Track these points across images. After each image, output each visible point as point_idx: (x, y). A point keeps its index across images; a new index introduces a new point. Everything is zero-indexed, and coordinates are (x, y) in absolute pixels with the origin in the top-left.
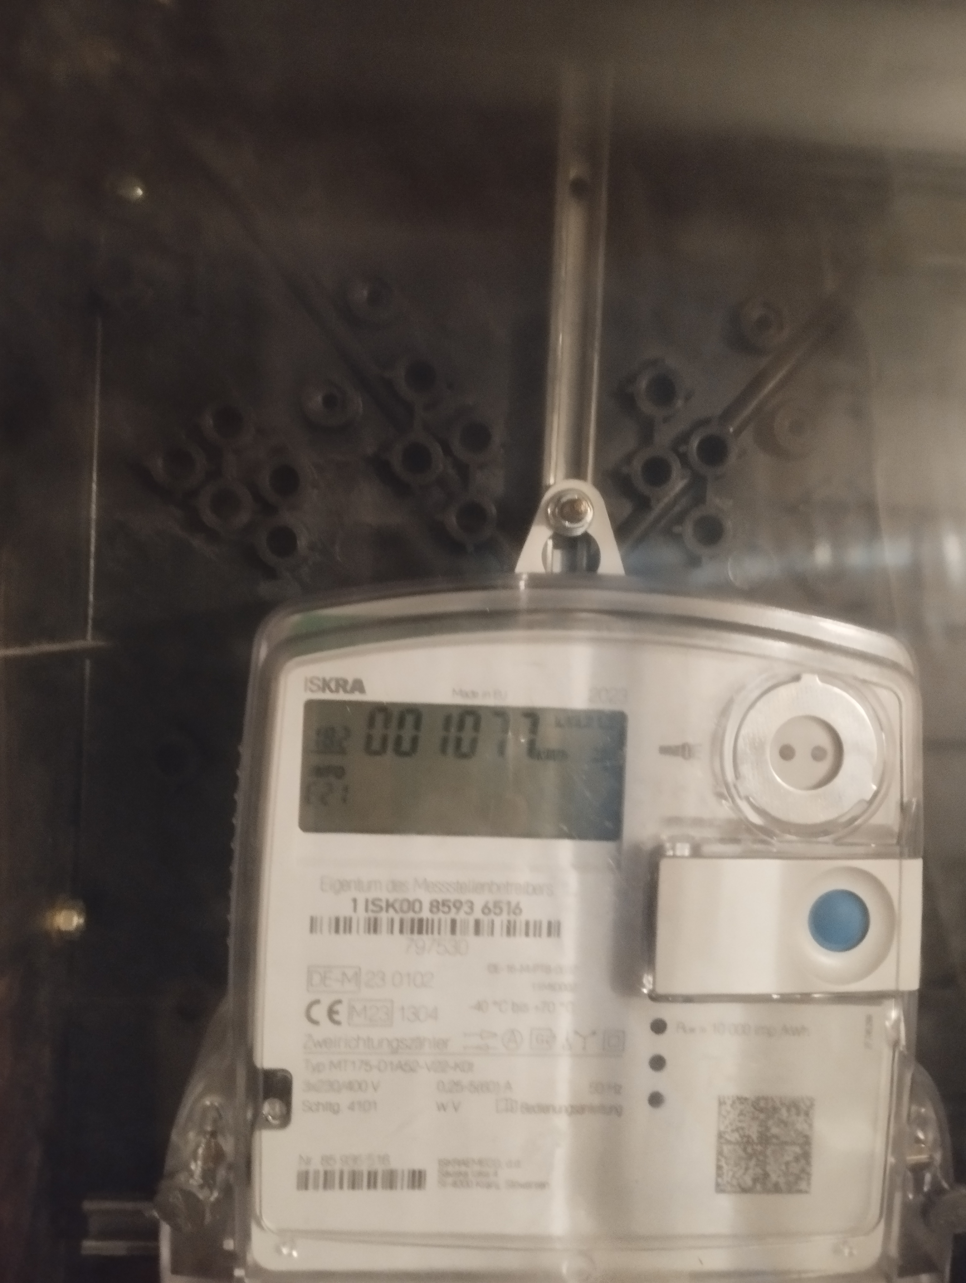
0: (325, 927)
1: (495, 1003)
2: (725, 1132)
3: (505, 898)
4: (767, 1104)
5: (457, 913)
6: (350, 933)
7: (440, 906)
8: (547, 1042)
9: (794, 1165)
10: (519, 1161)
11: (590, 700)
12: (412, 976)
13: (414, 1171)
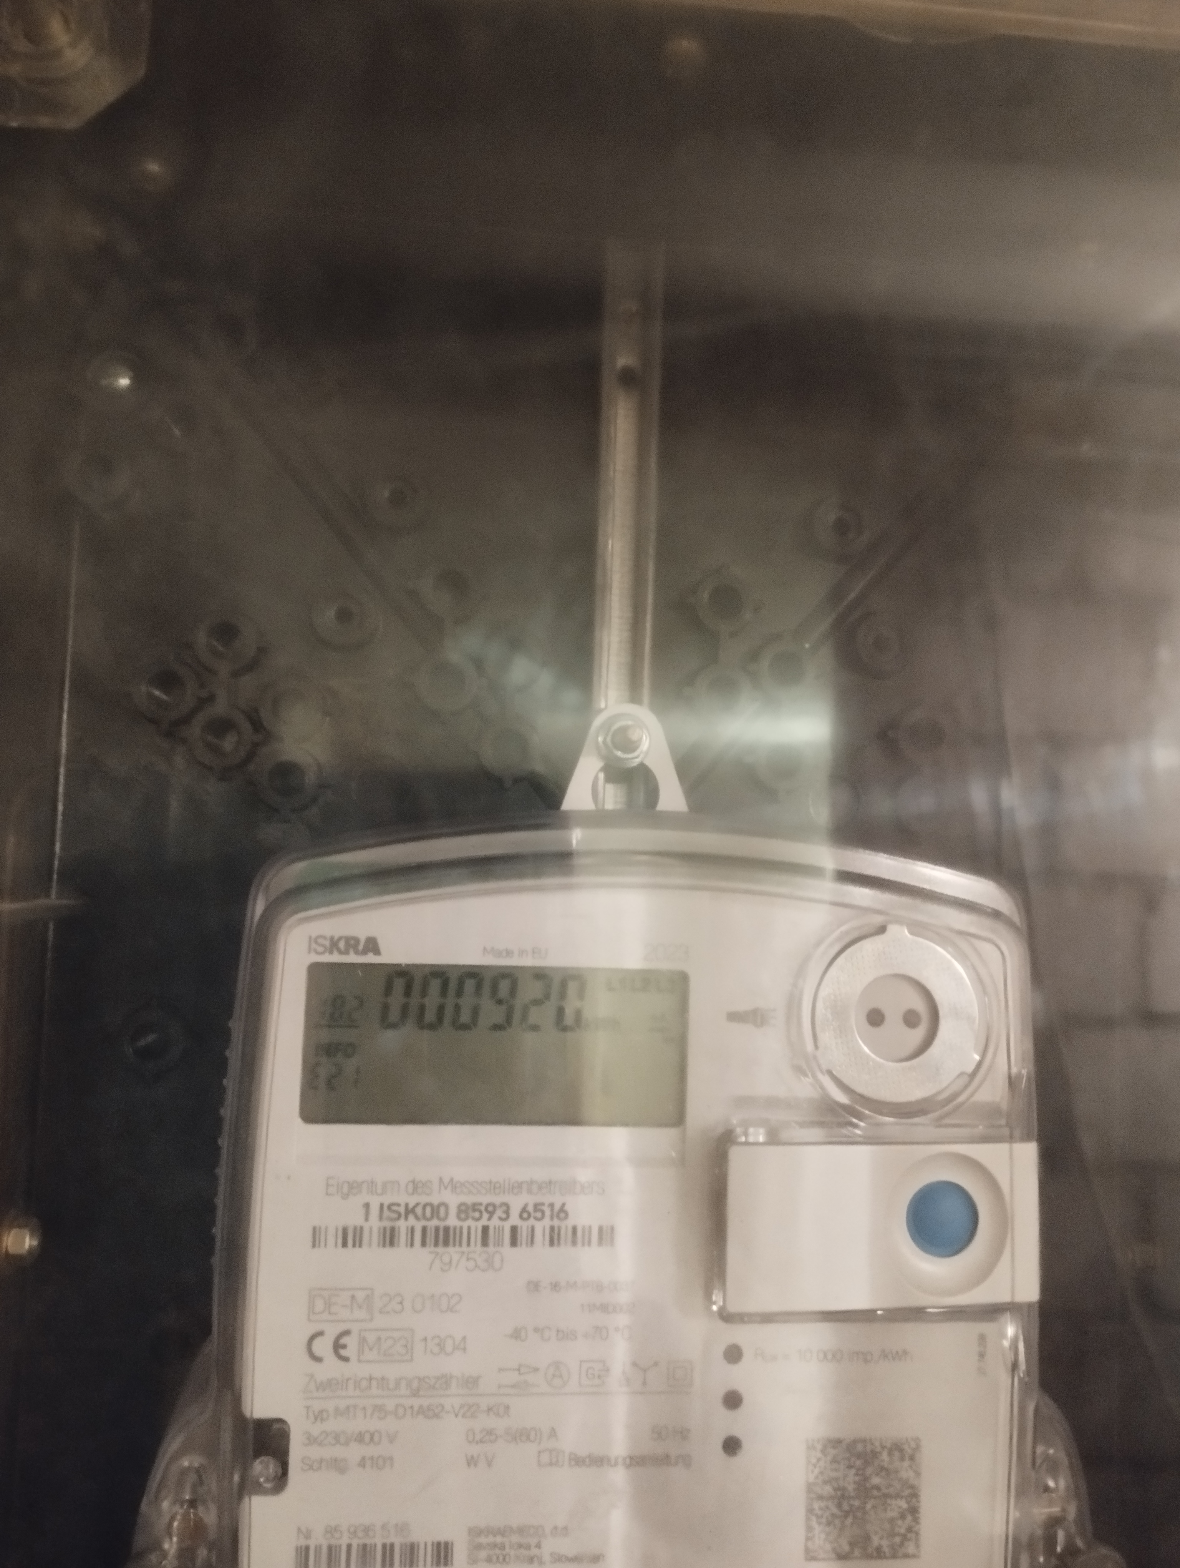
0: (331, 1240)
1: (536, 1330)
2: (815, 1485)
3: (547, 1199)
4: (865, 1446)
5: (489, 1219)
6: (360, 1246)
7: (470, 1211)
8: (599, 1377)
9: (900, 1522)
10: (565, 1528)
11: (645, 959)
12: (436, 1298)
13: (439, 1545)
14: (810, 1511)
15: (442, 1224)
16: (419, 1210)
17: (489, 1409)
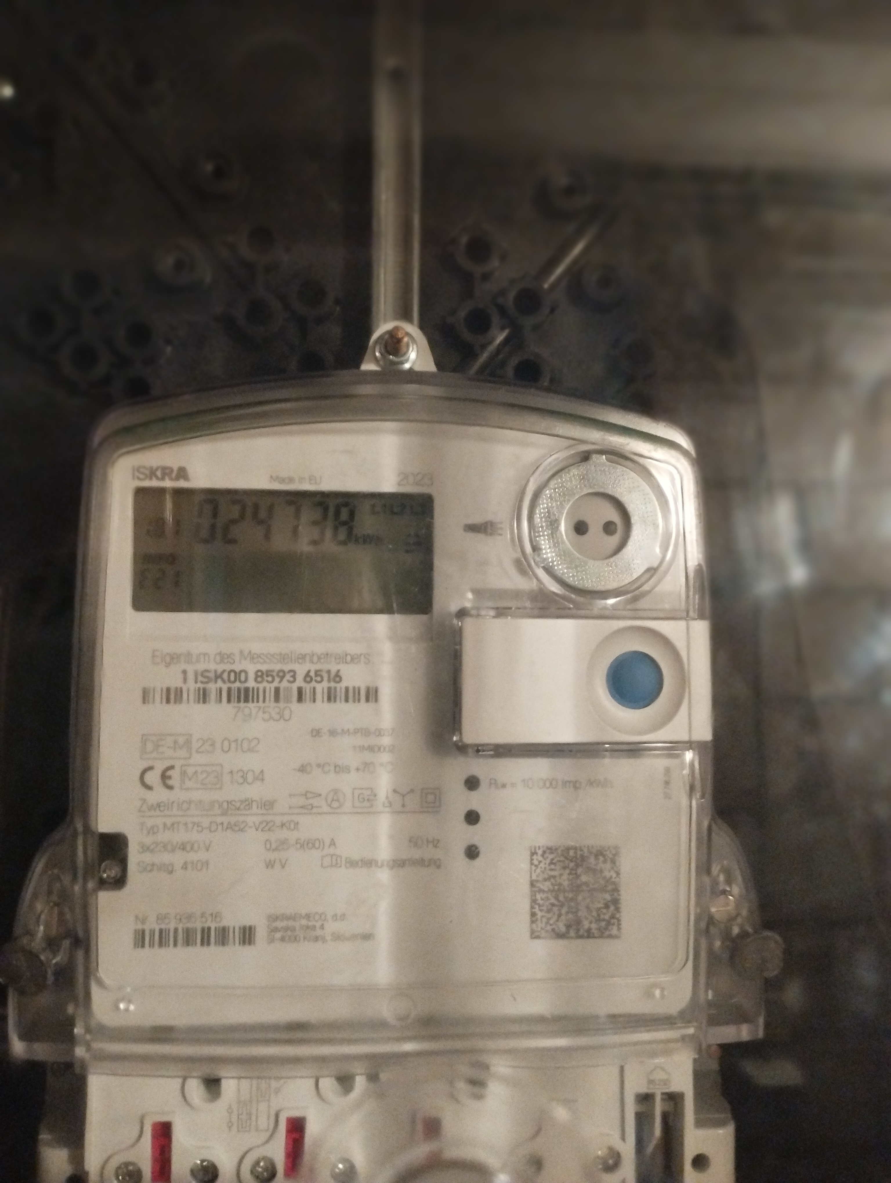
0: (157, 698)
1: (319, 766)
2: (537, 881)
3: (325, 667)
4: (576, 852)
6: (180, 702)
7: (265, 676)
8: (369, 800)
9: (604, 911)
10: (344, 915)
11: (399, 484)
12: (239, 742)
13: (244, 928)
14: (534, 901)
15: (242, 686)
16: (225, 676)
17: (283, 825)
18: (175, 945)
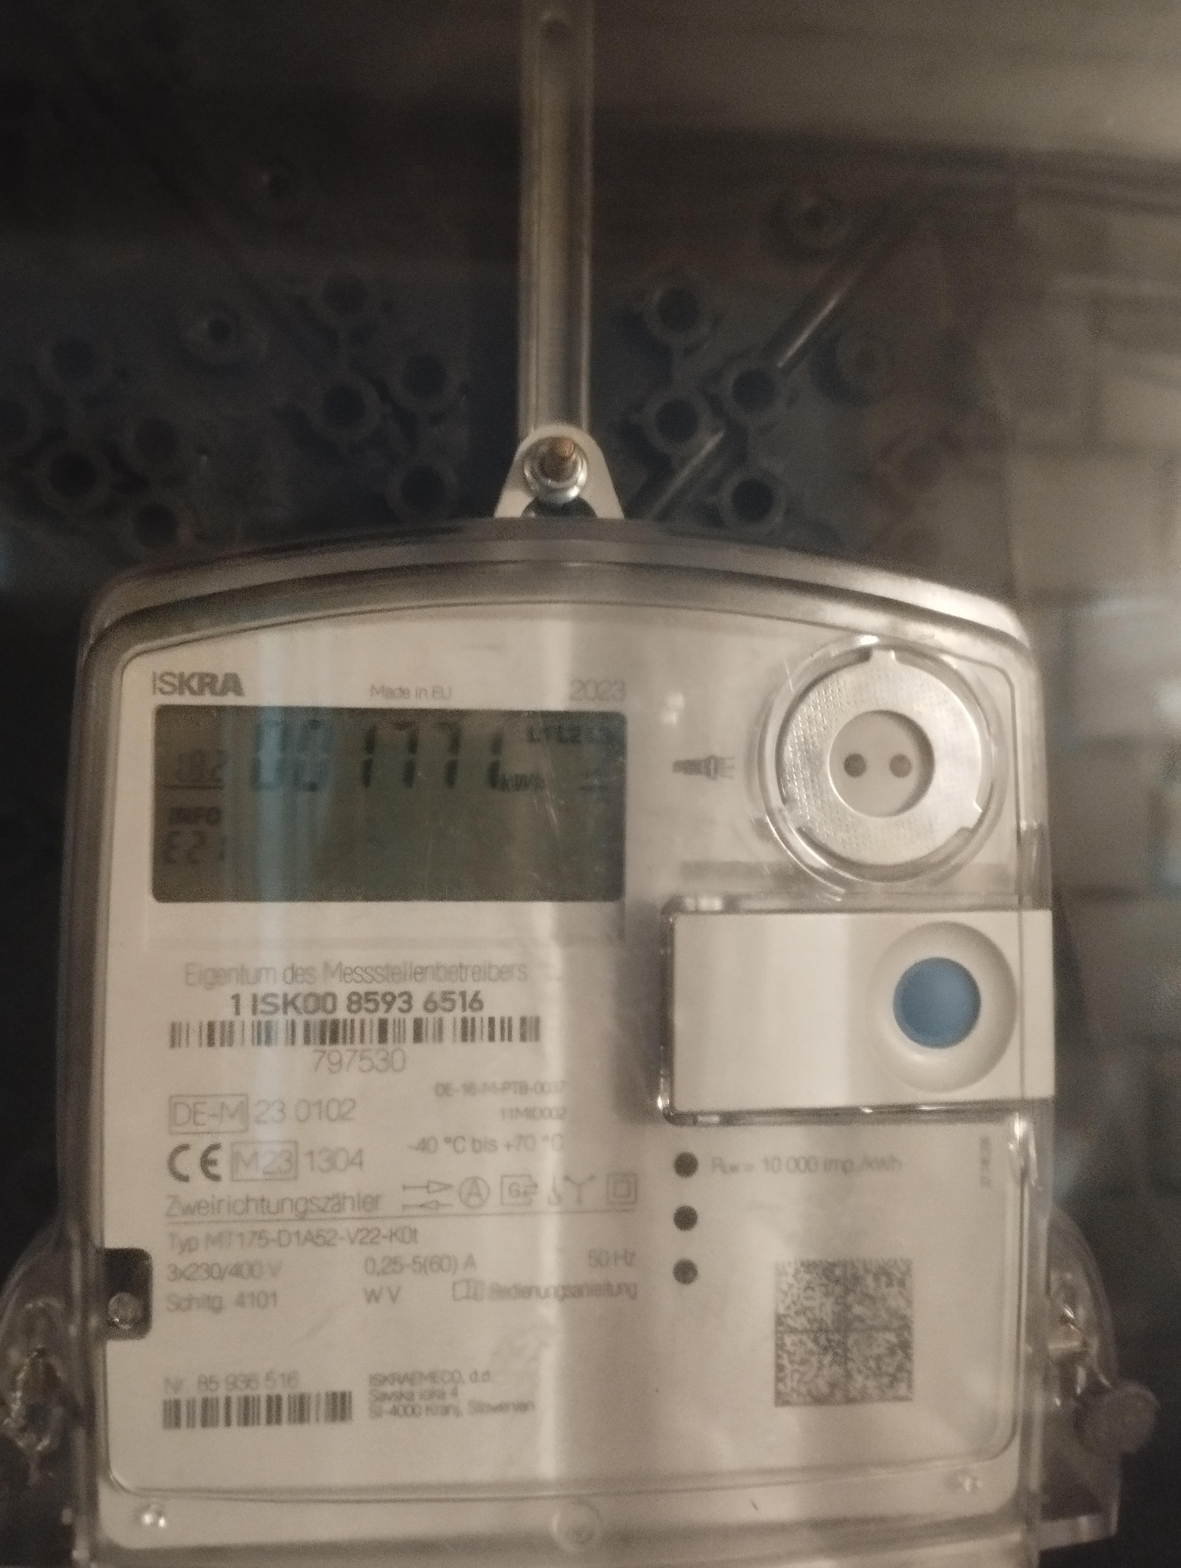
0: (194, 1038)
1: (447, 1140)
2: (785, 1316)
3: (458, 987)
4: (845, 1272)
5: (387, 1011)
6: (230, 1045)
7: (363, 1002)
8: (525, 1193)
9: (887, 1360)
10: (487, 1373)
11: (572, 698)
12: (324, 1104)
13: (334, 1394)
14: (780, 1346)
15: (330, 1017)
16: (299, 1003)
17: (393, 1235)
18: (228, 1423)
